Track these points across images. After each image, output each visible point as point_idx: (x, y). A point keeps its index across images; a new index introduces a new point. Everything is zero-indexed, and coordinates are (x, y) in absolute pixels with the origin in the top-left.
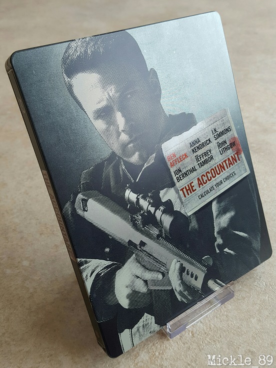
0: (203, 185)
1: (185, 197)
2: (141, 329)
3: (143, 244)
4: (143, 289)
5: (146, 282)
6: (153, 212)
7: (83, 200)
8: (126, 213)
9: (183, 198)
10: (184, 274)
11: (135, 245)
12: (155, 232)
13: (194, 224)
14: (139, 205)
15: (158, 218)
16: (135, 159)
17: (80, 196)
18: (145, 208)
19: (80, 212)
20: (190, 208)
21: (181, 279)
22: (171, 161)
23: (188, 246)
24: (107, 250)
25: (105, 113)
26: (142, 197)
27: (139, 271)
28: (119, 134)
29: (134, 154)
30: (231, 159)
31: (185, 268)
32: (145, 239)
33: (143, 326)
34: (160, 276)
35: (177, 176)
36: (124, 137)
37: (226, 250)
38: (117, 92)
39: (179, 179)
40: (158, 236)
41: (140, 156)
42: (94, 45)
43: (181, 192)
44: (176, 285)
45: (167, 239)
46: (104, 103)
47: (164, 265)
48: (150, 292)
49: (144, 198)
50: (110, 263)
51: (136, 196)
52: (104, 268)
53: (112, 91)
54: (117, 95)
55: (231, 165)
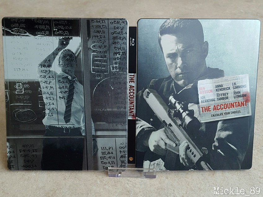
0: (216, 110)
1: (203, 112)
2: (155, 165)
3: (170, 125)
4: (163, 147)
5: (166, 144)
6: (181, 112)
7: (148, 92)
8: (167, 107)
9: (201, 112)
10: (188, 151)
11: (166, 124)
12: (179, 122)
13: (203, 128)
14: (175, 106)
15: (183, 116)
16: (181, 83)
17: (147, 90)
18: (178, 108)
19: (145, 97)
20: (204, 119)
21: (186, 152)
22: (201, 91)
23: (196, 138)
24: (152, 120)
25: (173, 56)
26: (178, 103)
27: (164, 137)
28: (176, 68)
29: (181, 80)
30: (240, 103)
31: (190, 148)
32: (172, 123)
33: (157, 164)
34: (174, 145)
35: (202, 99)
36: (179, 70)
37: (219, 150)
38: (182, 47)
39: (202, 102)
40: (180, 125)
41: (184, 82)
42: (179, 23)
43: (201, 109)
44: (182, 153)
45: (184, 128)
46: (174, 51)
47: (178, 140)
48: (166, 150)
49: (179, 103)
50: (151, 126)
51: (175, 100)
52: (147, 127)
53: (180, 46)
54: (182, 49)
55: (239, 106)
